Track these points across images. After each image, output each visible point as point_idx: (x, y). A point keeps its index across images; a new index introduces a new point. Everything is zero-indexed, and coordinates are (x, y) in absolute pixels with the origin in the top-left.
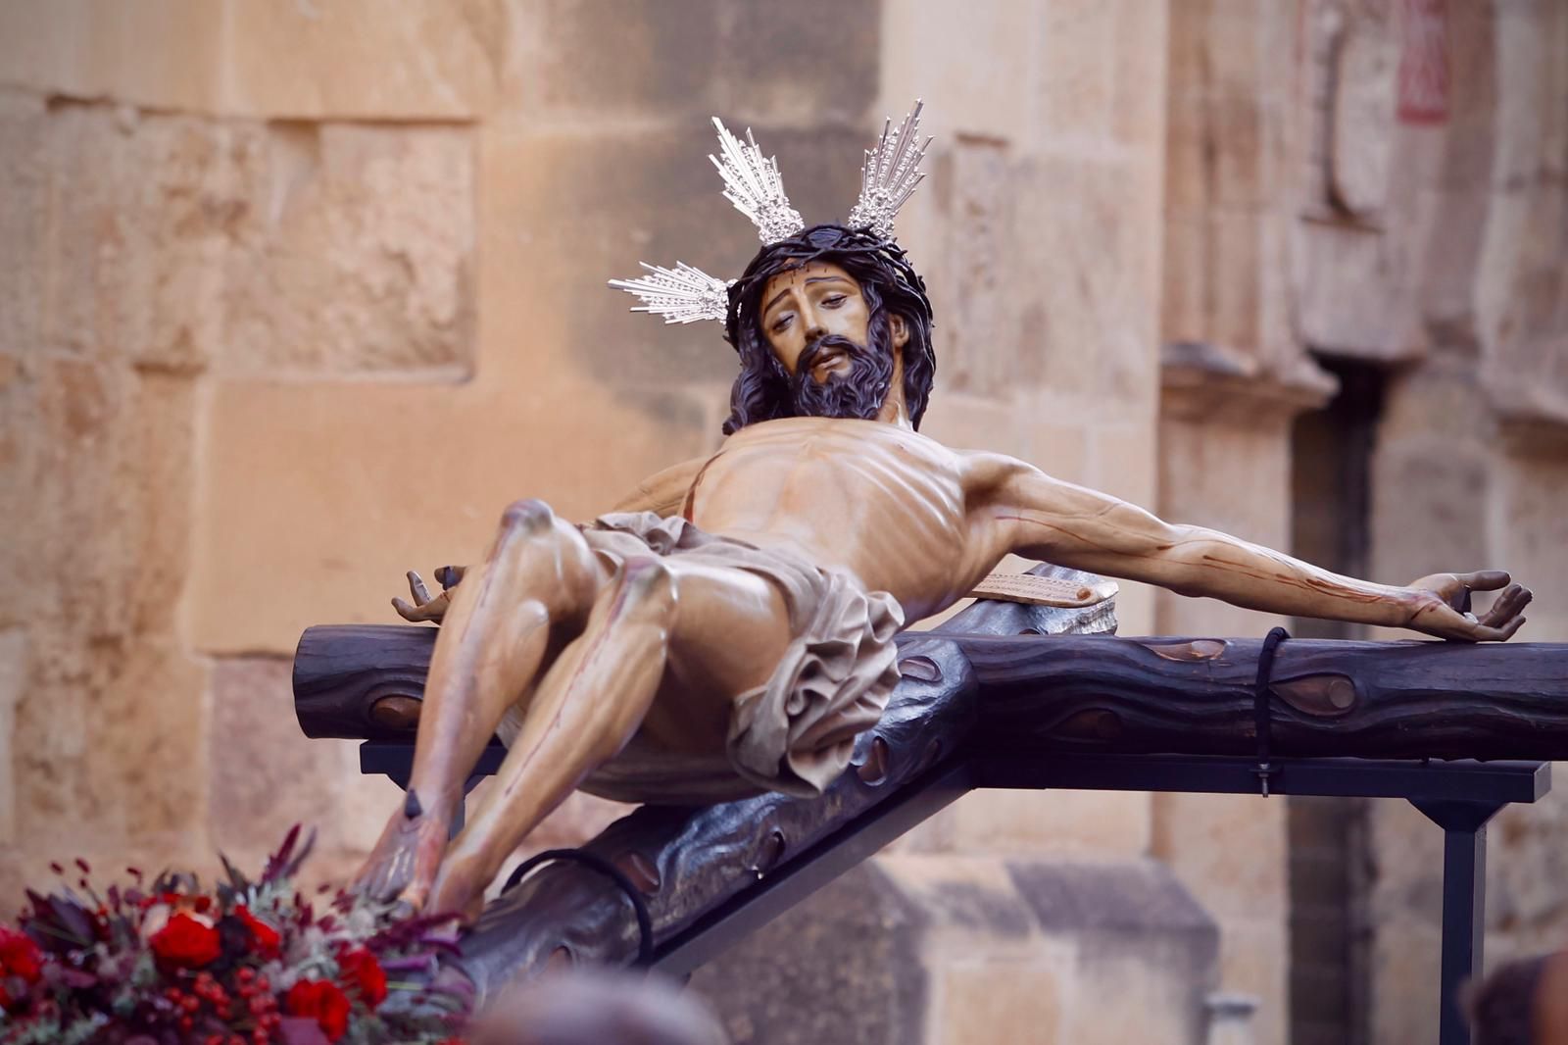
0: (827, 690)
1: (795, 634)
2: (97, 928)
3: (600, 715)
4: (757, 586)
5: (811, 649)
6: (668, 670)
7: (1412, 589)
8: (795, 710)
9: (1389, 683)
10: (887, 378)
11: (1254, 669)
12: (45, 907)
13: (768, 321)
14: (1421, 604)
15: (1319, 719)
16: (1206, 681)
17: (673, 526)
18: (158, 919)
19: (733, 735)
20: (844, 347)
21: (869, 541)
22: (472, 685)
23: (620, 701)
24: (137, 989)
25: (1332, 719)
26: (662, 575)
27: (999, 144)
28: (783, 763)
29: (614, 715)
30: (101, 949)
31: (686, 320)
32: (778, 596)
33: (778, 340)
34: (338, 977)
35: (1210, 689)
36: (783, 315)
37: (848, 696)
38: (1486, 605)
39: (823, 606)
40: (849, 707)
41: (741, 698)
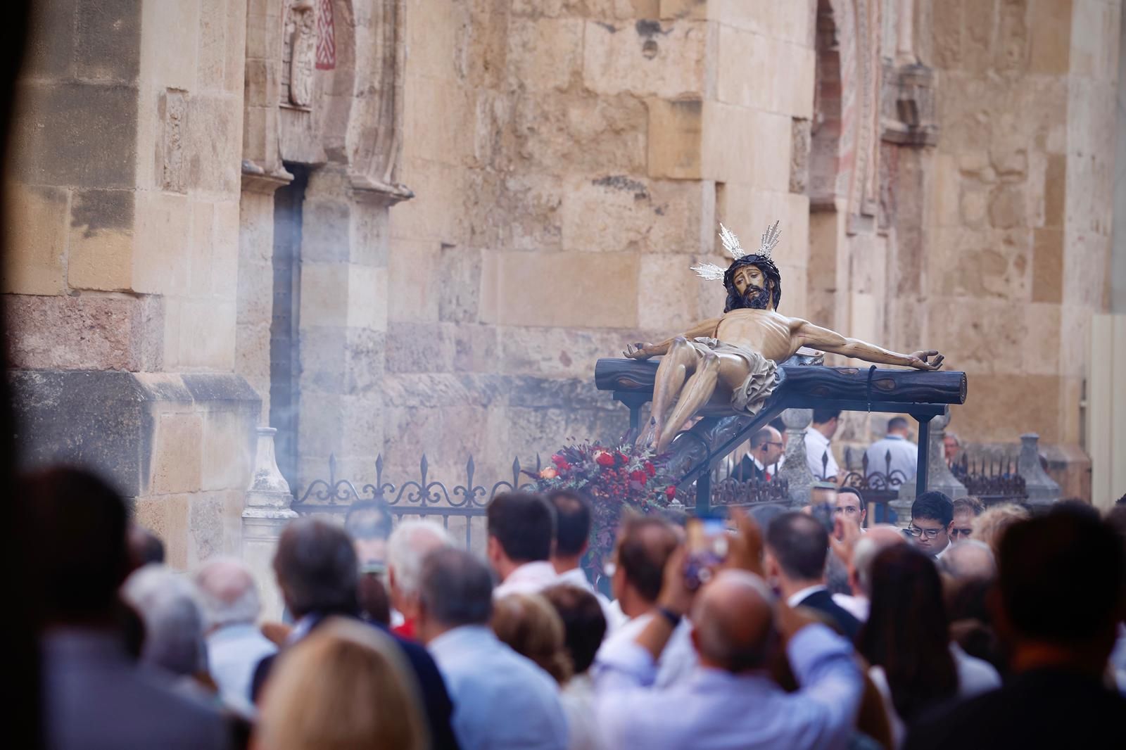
0: (758, 387)
1: (749, 372)
2: (583, 457)
3: (701, 396)
4: (739, 359)
5: (753, 376)
6: (717, 384)
7: (910, 356)
8: (749, 393)
9: (904, 382)
10: (769, 297)
11: (867, 377)
12: (567, 450)
13: (736, 281)
14: (914, 360)
15: (886, 391)
16: (853, 380)
17: (714, 341)
18: (598, 454)
19: (732, 400)
20: (757, 289)
21: (766, 345)
22: (667, 388)
23: (705, 392)
24: (595, 473)
25: (889, 391)
26: (716, 357)
27: (183, 91)
28: (746, 408)
29: (704, 396)
30: (584, 462)
31: (712, 279)
32: (745, 362)
33: (738, 286)
34: (643, 470)
35: (854, 382)
36: (740, 279)
37: (763, 389)
38: (931, 359)
39: (756, 364)
40: (763, 392)
41: (735, 390)
